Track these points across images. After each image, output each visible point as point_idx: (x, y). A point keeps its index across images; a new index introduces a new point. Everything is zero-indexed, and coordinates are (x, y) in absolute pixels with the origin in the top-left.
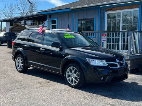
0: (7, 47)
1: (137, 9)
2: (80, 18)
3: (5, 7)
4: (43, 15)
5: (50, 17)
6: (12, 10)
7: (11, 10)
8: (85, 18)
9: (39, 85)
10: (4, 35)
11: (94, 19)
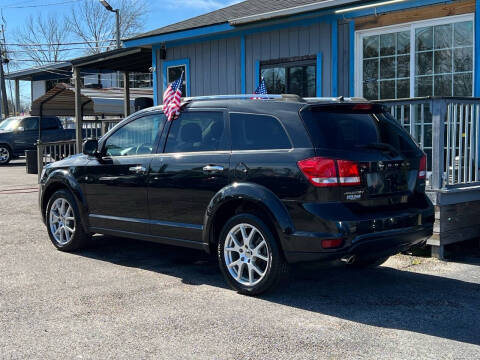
0: (24, 169)
1: (470, 17)
2: (266, 58)
3: (31, 29)
4: (139, 50)
5: (163, 56)
6: (54, 37)
7: (51, 38)
8: (284, 55)
9: (80, 308)
10: (20, 128)
11: (315, 59)
